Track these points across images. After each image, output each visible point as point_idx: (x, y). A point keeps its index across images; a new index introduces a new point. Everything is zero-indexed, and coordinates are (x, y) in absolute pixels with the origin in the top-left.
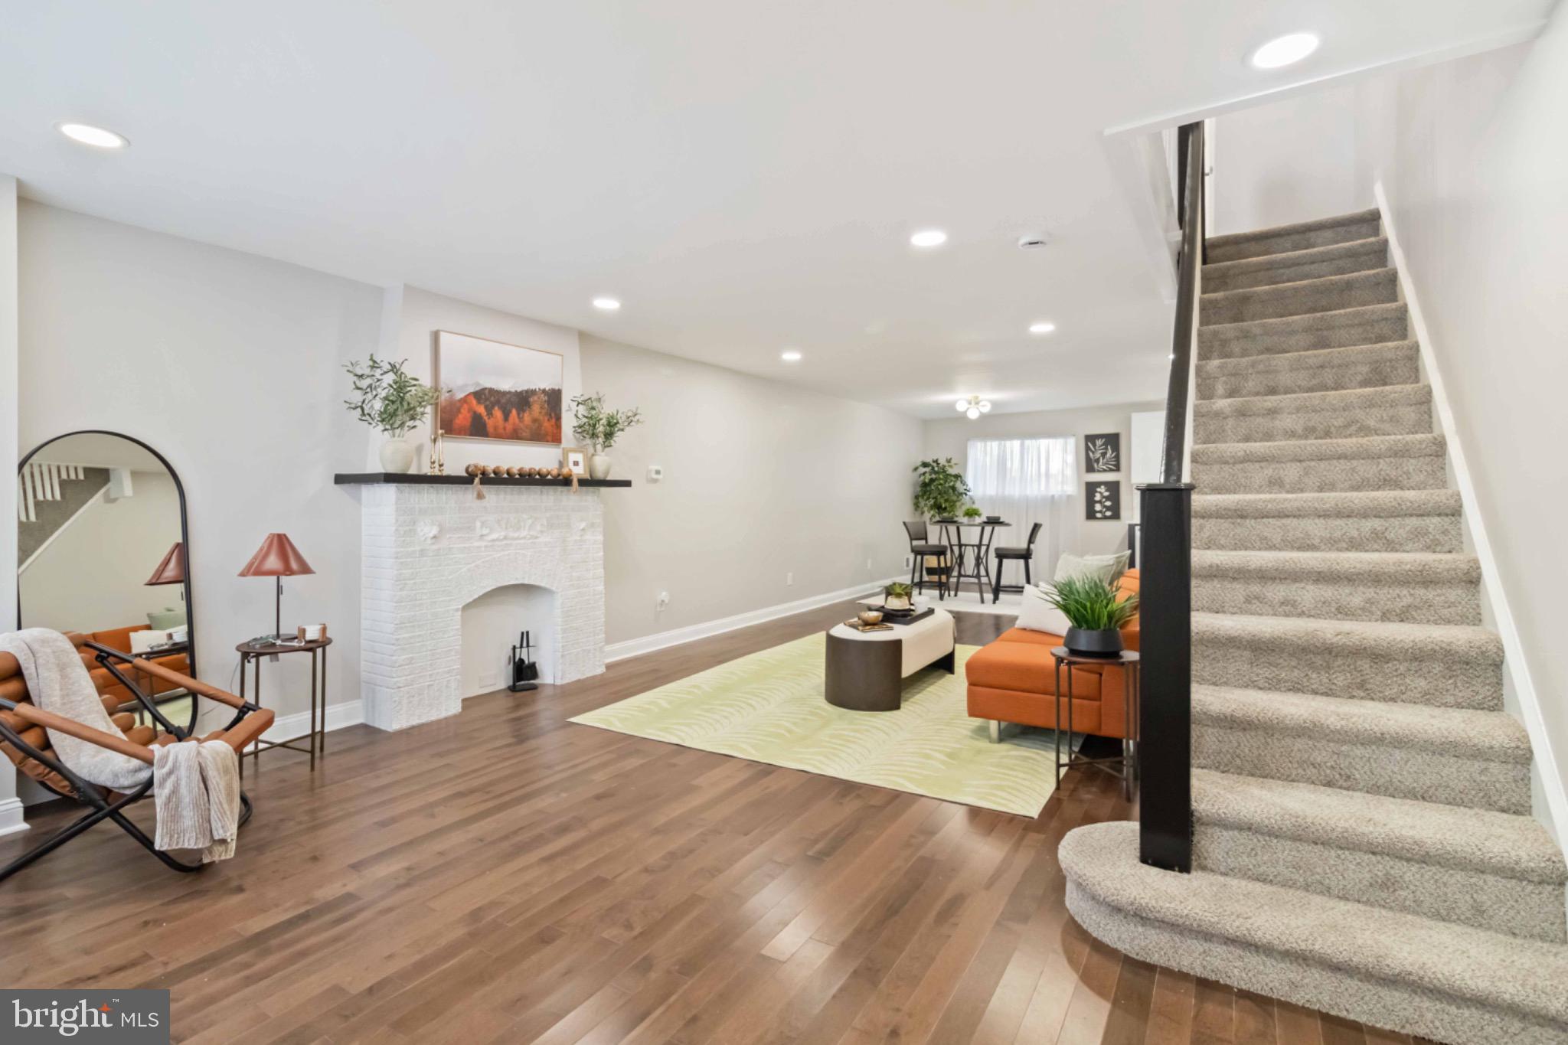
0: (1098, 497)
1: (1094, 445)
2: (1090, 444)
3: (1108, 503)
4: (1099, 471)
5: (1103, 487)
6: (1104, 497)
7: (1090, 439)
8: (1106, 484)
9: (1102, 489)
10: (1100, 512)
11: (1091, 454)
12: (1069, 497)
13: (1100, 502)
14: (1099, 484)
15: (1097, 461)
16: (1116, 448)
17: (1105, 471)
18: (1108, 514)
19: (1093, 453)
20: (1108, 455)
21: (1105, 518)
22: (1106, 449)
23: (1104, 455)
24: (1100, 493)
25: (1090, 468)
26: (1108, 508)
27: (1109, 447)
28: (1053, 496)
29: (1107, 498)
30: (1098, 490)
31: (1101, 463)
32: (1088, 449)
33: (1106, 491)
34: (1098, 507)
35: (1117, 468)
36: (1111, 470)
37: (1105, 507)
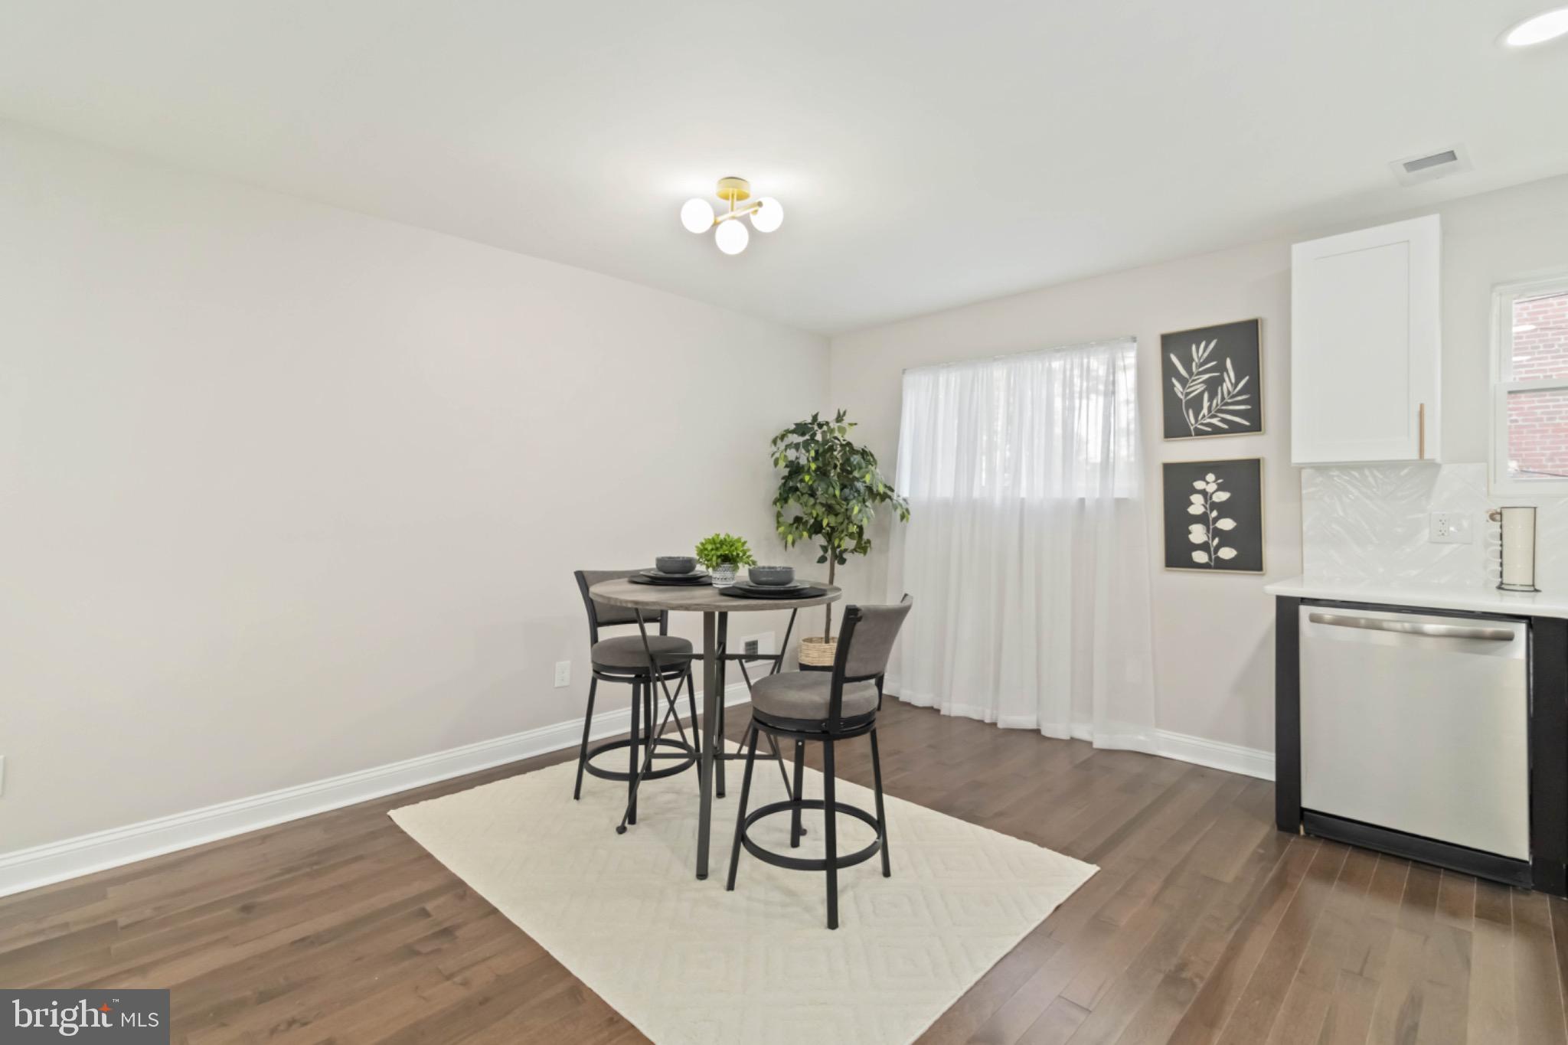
0: (1197, 506)
1: (1187, 362)
2: (1174, 359)
3: (1227, 524)
4: (1200, 433)
5: (1210, 477)
6: (1214, 506)
7: (1172, 342)
8: (1221, 468)
9: (1209, 482)
10: (1204, 547)
11: (1178, 387)
12: (1119, 502)
13: (1202, 519)
14: (1200, 469)
15: (1196, 404)
16: (1250, 366)
17: (1216, 431)
18: (1227, 553)
19: (1184, 382)
20: (1227, 385)
21: (1221, 565)
22: (1221, 368)
23: (1213, 386)
24: (1204, 493)
25: (1175, 428)
26: (1226, 539)
27: (1228, 362)
28: (1082, 501)
29: (1224, 509)
30: (1199, 485)
31: (1205, 411)
32: (1168, 371)
33: (1221, 488)
34: (1198, 534)
35: (1255, 425)
36: (1234, 429)
37: (1218, 533)
